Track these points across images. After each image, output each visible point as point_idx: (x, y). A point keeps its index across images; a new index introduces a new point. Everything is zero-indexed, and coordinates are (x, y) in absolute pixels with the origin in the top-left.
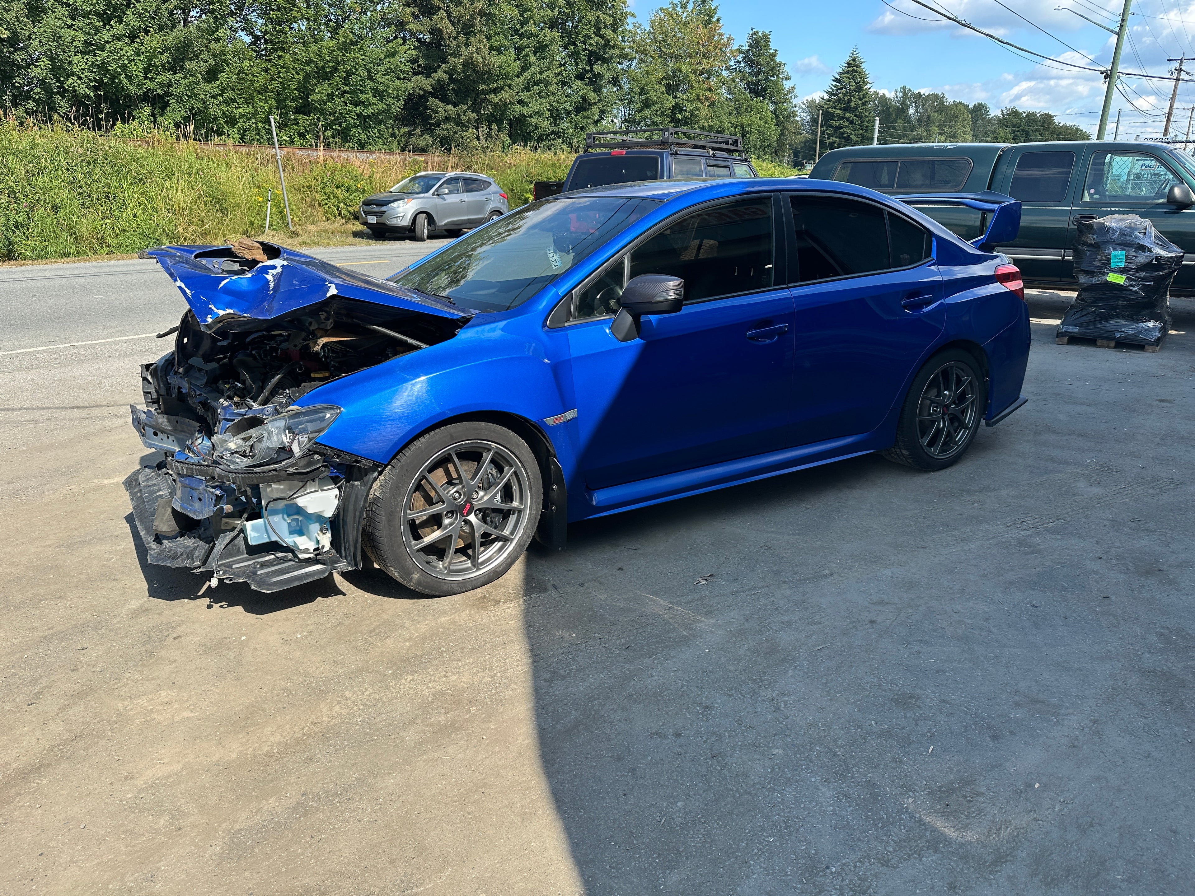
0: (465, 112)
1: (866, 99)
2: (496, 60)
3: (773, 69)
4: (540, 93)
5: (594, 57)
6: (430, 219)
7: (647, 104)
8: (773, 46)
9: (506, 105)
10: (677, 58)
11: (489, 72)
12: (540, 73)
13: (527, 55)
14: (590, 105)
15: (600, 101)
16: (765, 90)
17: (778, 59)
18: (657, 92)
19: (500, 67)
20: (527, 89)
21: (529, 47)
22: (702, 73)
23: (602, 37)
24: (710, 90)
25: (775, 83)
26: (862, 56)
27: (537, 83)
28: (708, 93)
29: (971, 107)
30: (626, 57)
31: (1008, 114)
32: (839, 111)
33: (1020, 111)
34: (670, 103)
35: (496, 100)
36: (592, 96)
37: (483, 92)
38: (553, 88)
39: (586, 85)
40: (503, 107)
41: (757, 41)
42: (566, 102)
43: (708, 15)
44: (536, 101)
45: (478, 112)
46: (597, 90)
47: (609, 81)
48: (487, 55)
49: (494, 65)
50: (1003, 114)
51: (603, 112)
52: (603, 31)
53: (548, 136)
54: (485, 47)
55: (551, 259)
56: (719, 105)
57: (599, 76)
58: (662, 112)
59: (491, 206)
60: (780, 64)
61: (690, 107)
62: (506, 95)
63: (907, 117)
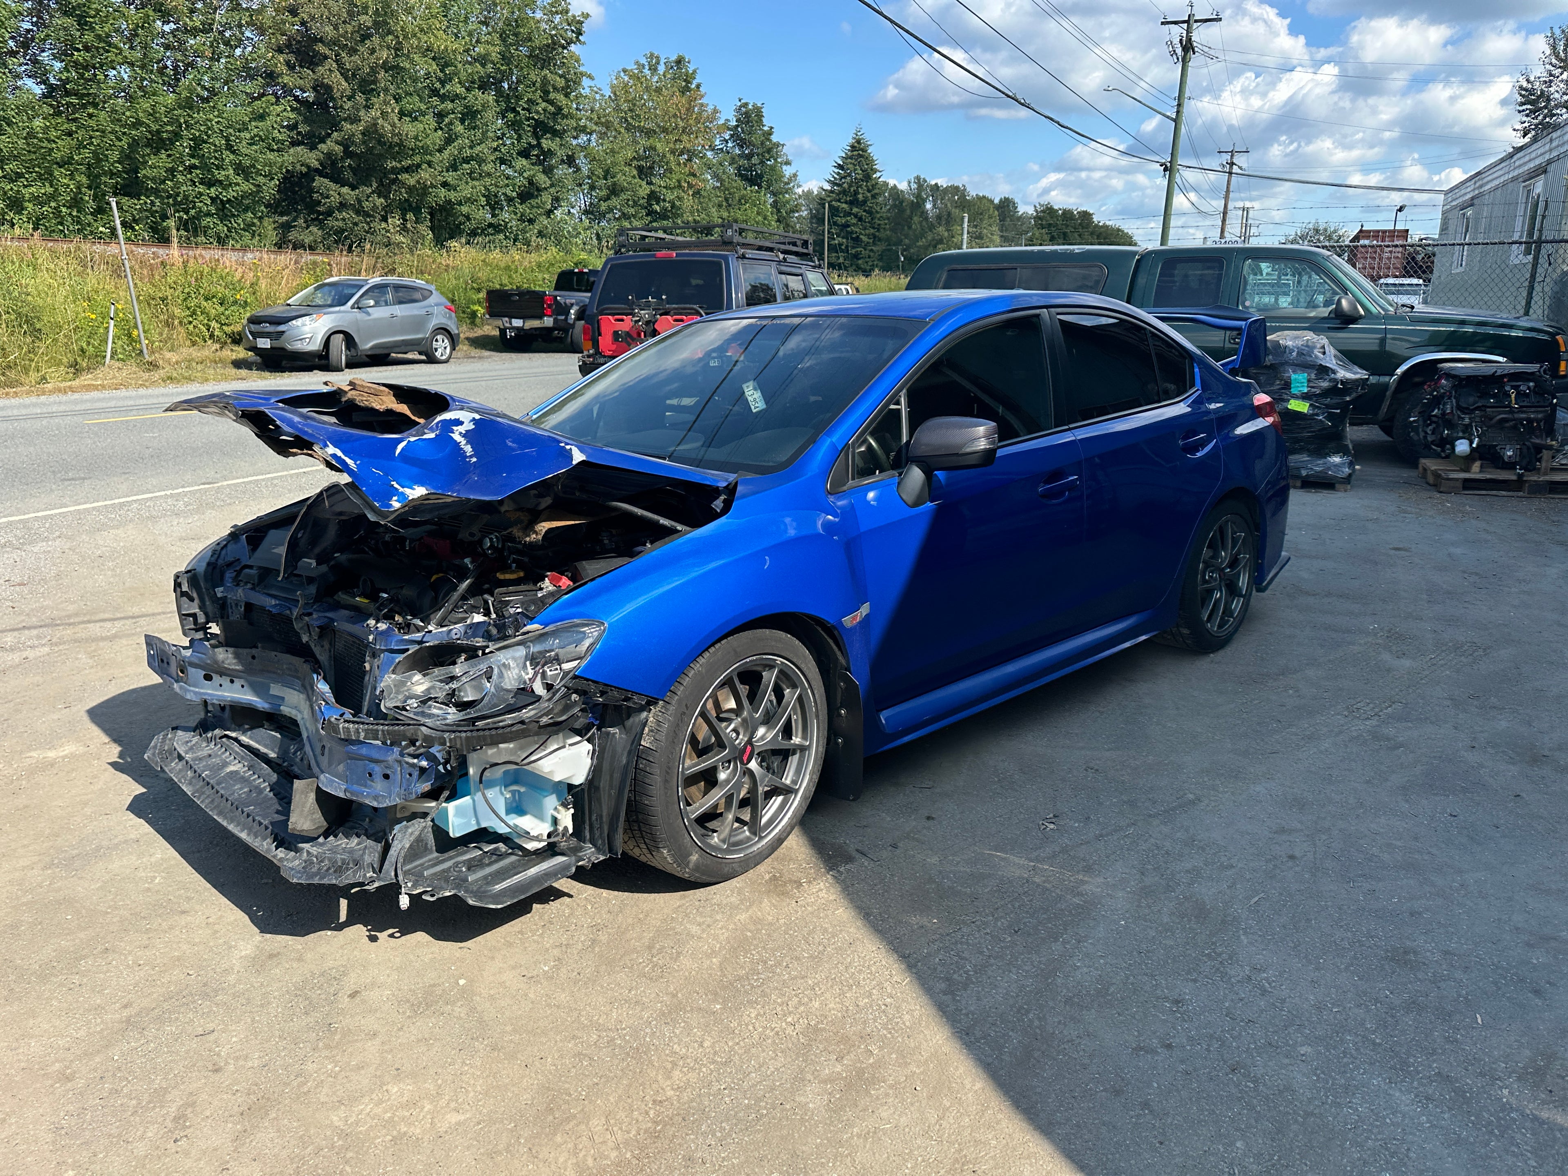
0: (368, 197)
1: (876, 191)
2: (409, 128)
3: (769, 151)
4: (472, 173)
5: (541, 128)
6: (349, 340)
7: (614, 191)
8: (767, 122)
9: (425, 188)
10: (649, 133)
11: (400, 145)
12: (471, 147)
13: (451, 123)
14: (539, 190)
15: (552, 185)
16: (760, 176)
17: (774, 138)
18: (626, 176)
19: (416, 138)
20: (454, 167)
21: (453, 113)
22: (682, 153)
23: (551, 102)
24: (694, 175)
25: (773, 168)
26: (868, 137)
27: (467, 161)
28: (691, 179)
29: (997, 201)
30: (583, 130)
31: (1042, 211)
32: (844, 206)
33: (1056, 207)
34: (644, 190)
35: (412, 182)
36: (542, 179)
37: (395, 171)
38: (488, 167)
39: (532, 164)
40: (423, 190)
41: (747, 114)
42: (507, 185)
43: (685, 81)
44: (467, 183)
45: (386, 197)
46: (548, 171)
47: (563, 161)
48: (397, 121)
49: (407, 135)
50: (1036, 211)
51: (557, 199)
52: (552, 96)
53: (483, 230)
54: (393, 111)
55: (750, 399)
56: (705, 194)
57: (550, 153)
58: (634, 201)
59: (433, 323)
60: (777, 145)
61: (670, 196)
62: (425, 174)
63: (924, 214)
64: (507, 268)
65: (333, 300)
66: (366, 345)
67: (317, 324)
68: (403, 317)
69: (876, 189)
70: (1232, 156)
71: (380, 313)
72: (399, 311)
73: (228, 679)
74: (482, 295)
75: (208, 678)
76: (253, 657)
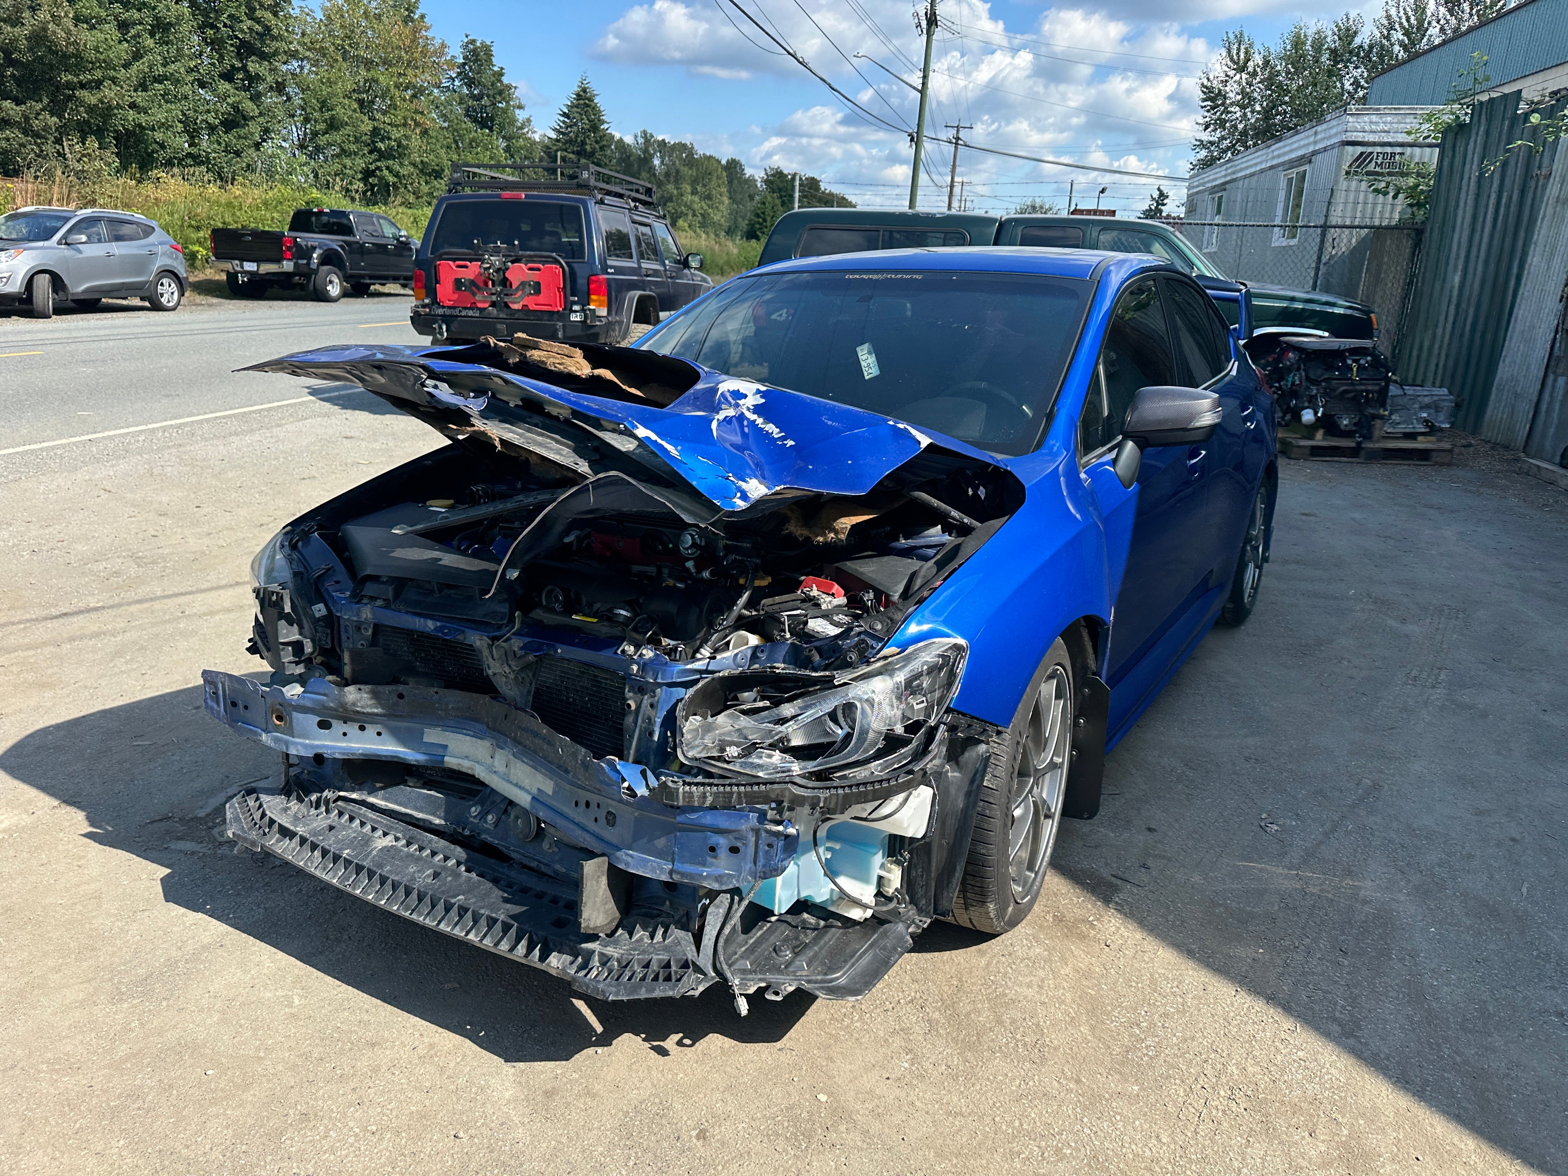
0: (38, 114)
1: (605, 143)
2: (87, 38)
3: (500, 93)
4: (165, 94)
5: (246, 50)
6: (57, 282)
7: (333, 125)
8: (498, 62)
9: (110, 108)
10: (369, 64)
11: (78, 56)
12: (164, 65)
13: (138, 35)
14: (245, 118)
15: (261, 114)
16: (492, 120)
17: (505, 80)
18: (344, 110)
19: (96, 49)
20: (143, 86)
21: (141, 23)
22: (406, 88)
23: (258, 21)
24: (422, 113)
25: (505, 111)
26: (595, 87)
27: (159, 80)
28: (418, 117)
29: (724, 162)
30: (294, 55)
31: (773, 175)
32: (571, 156)
33: (785, 172)
34: (367, 126)
35: (93, 100)
36: (249, 106)
37: (69, 85)
38: (187, 89)
39: (237, 89)
40: (106, 111)
41: (475, 52)
42: (208, 111)
43: (407, 10)
44: (160, 106)
45: (61, 117)
46: (256, 98)
47: (271, 87)
48: (72, 28)
49: (85, 45)
50: (767, 174)
51: (266, 131)
52: (259, 14)
53: (180, 160)
54: (66, 16)
55: (863, 364)
56: (434, 134)
57: (258, 78)
58: (356, 137)
59: (160, 264)
60: (509, 87)
61: (395, 134)
62: (109, 92)
63: (652, 168)
64: (229, 205)
65: (30, 232)
66: (78, 288)
67: (15, 262)
68: (121, 256)
69: (605, 140)
70: (958, 131)
71: (94, 251)
72: (117, 249)
73: (356, 726)
74: (205, 234)
75: (324, 725)
76: (401, 696)
